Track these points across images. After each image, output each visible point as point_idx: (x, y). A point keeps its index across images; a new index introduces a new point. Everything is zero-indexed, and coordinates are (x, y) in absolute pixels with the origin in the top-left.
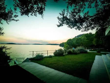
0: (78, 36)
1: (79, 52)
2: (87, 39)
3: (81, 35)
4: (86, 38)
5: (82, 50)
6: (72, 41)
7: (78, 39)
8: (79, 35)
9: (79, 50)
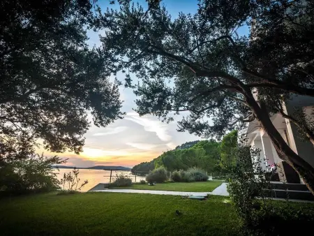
0: (183, 146)
1: (192, 178)
2: (206, 154)
3: (190, 143)
4: (204, 151)
5: (198, 174)
6: (175, 158)
7: (187, 152)
8: (187, 143)
9: (192, 175)
